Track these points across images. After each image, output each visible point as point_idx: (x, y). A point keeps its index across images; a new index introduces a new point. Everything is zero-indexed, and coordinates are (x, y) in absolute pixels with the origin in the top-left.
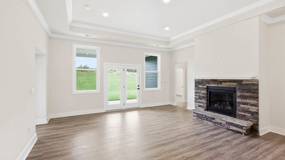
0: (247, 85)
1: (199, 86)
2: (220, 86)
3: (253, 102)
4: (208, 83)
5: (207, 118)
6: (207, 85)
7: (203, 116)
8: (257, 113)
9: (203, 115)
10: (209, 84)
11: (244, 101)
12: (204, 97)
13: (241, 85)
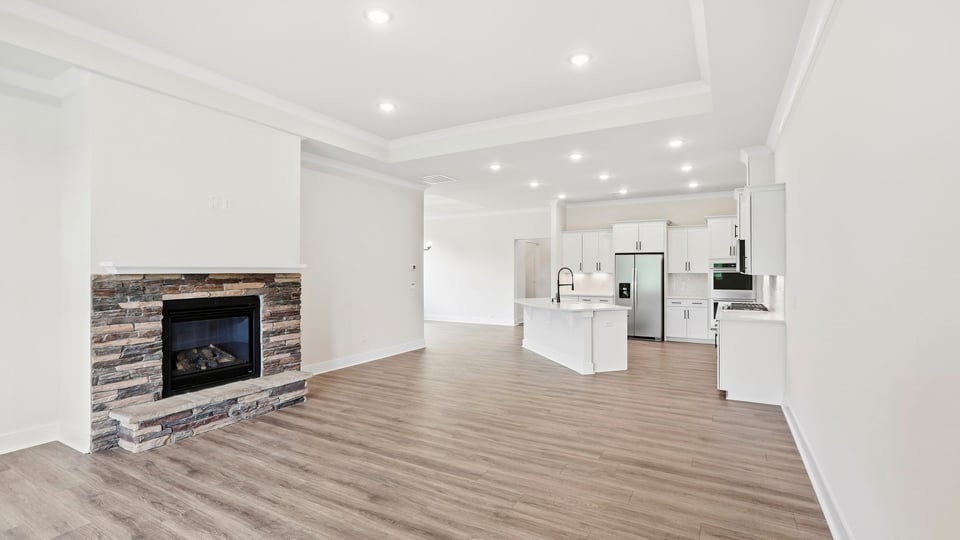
0: (285, 285)
1: (121, 304)
2: (218, 294)
3: (292, 323)
4: (170, 289)
5: (211, 414)
6: (167, 297)
7: (195, 412)
8: (298, 346)
9: (191, 411)
10: (175, 290)
11: (279, 327)
12: (152, 346)
13: (272, 287)
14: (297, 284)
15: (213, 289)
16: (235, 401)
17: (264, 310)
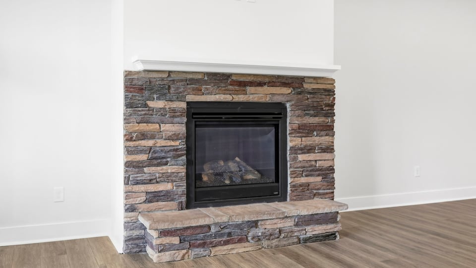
14: (331, 92)
15: (237, 93)
16: (255, 224)
17: (292, 120)
